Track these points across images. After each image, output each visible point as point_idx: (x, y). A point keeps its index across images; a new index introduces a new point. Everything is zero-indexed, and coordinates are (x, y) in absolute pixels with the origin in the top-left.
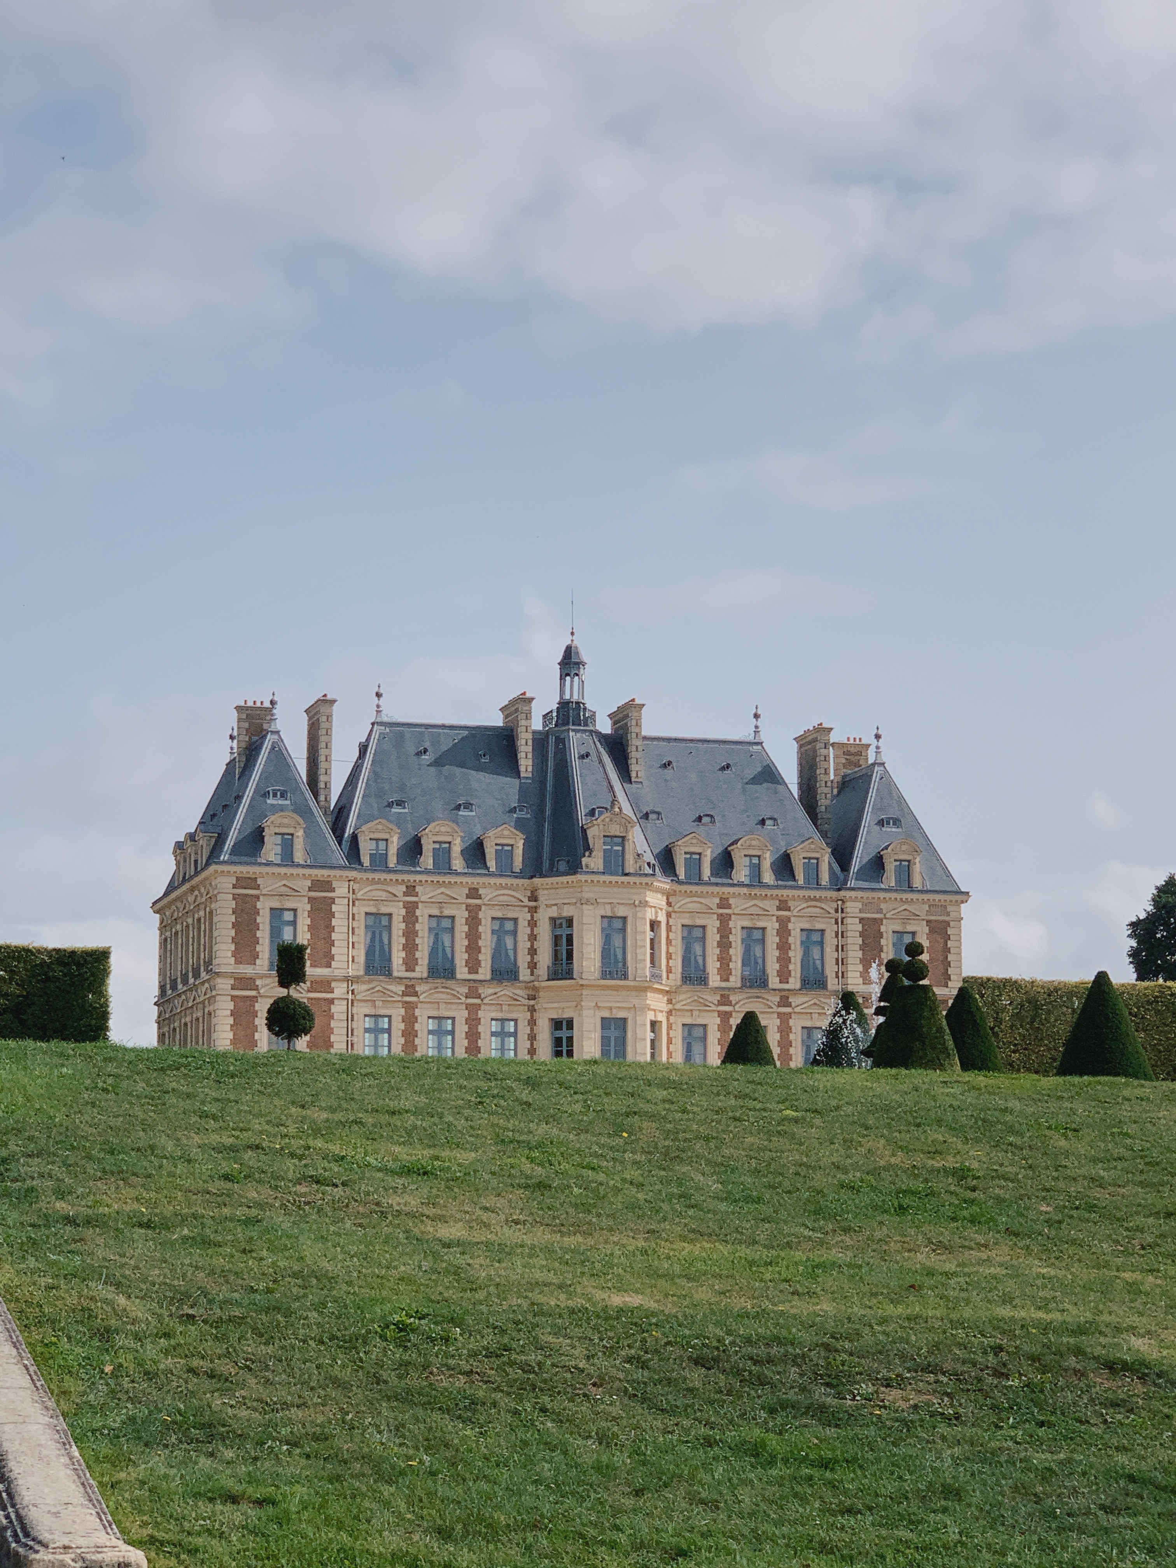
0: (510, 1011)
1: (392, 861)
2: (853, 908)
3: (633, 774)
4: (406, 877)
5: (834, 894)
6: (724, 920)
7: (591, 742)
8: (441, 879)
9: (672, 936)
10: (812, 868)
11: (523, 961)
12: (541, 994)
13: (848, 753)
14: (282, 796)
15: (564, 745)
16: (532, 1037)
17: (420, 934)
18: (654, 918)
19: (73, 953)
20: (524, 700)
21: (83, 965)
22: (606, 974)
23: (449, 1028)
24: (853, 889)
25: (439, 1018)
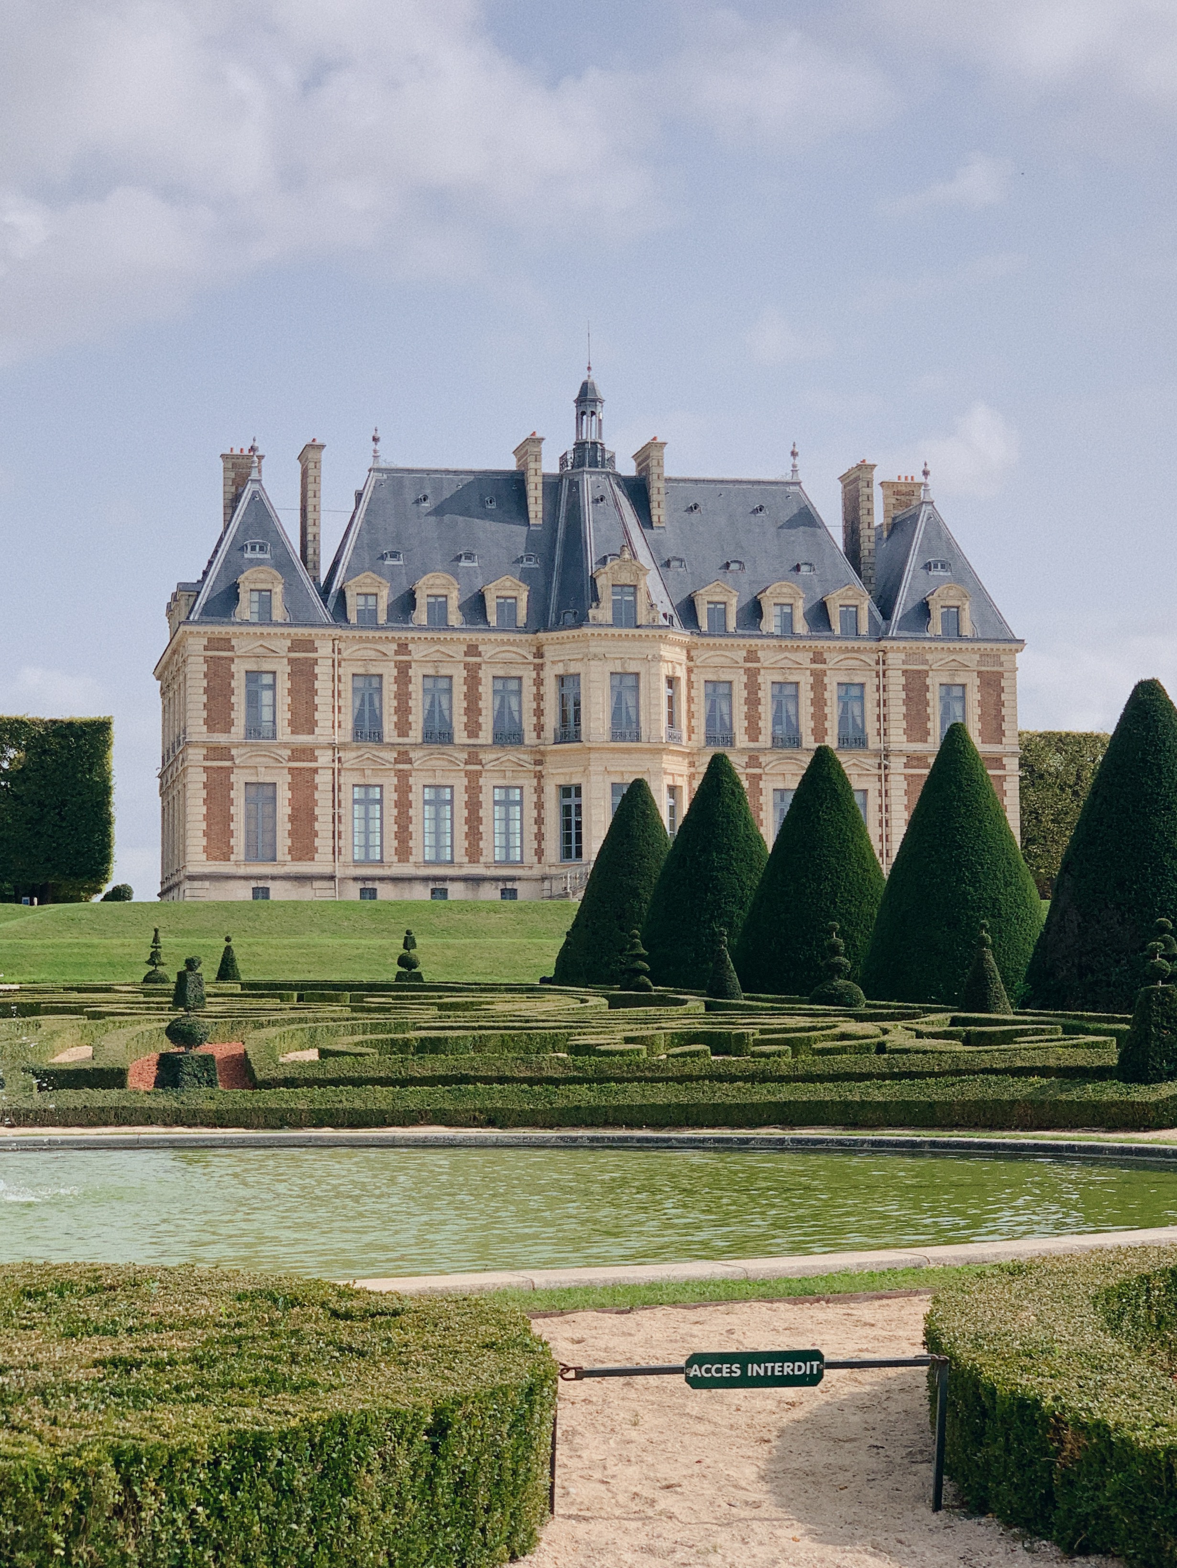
0: (514, 778)
1: (382, 618)
2: (895, 659)
3: (655, 519)
4: (397, 635)
5: (873, 645)
6: (752, 675)
7: (607, 483)
8: (436, 635)
9: (694, 693)
10: (851, 615)
11: (529, 722)
12: (548, 759)
13: (898, 493)
14: (261, 549)
15: (578, 489)
16: (539, 806)
17: (414, 696)
18: (671, 673)
19: (70, 725)
20: (534, 441)
21: (81, 736)
22: (617, 735)
23: (448, 797)
24: (894, 639)
25: (437, 787)
